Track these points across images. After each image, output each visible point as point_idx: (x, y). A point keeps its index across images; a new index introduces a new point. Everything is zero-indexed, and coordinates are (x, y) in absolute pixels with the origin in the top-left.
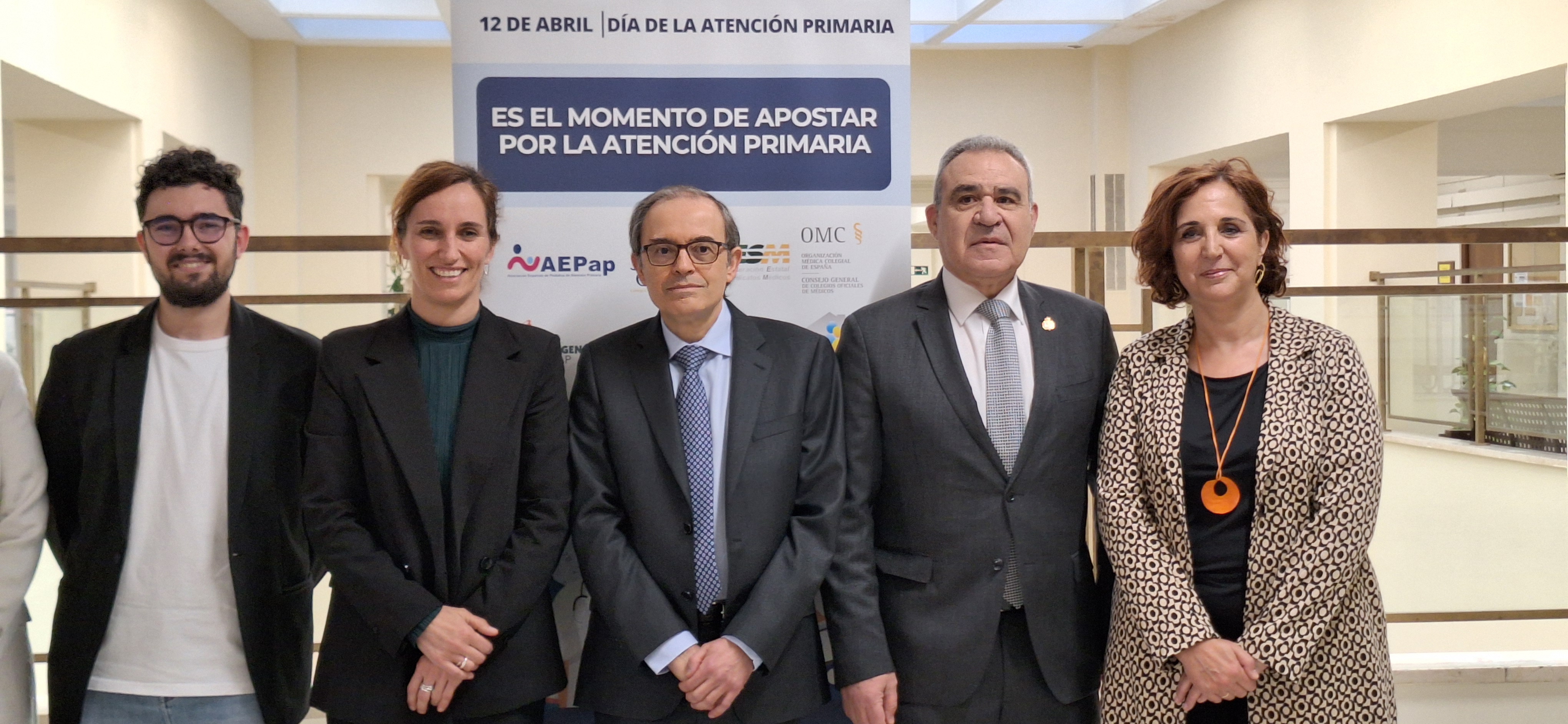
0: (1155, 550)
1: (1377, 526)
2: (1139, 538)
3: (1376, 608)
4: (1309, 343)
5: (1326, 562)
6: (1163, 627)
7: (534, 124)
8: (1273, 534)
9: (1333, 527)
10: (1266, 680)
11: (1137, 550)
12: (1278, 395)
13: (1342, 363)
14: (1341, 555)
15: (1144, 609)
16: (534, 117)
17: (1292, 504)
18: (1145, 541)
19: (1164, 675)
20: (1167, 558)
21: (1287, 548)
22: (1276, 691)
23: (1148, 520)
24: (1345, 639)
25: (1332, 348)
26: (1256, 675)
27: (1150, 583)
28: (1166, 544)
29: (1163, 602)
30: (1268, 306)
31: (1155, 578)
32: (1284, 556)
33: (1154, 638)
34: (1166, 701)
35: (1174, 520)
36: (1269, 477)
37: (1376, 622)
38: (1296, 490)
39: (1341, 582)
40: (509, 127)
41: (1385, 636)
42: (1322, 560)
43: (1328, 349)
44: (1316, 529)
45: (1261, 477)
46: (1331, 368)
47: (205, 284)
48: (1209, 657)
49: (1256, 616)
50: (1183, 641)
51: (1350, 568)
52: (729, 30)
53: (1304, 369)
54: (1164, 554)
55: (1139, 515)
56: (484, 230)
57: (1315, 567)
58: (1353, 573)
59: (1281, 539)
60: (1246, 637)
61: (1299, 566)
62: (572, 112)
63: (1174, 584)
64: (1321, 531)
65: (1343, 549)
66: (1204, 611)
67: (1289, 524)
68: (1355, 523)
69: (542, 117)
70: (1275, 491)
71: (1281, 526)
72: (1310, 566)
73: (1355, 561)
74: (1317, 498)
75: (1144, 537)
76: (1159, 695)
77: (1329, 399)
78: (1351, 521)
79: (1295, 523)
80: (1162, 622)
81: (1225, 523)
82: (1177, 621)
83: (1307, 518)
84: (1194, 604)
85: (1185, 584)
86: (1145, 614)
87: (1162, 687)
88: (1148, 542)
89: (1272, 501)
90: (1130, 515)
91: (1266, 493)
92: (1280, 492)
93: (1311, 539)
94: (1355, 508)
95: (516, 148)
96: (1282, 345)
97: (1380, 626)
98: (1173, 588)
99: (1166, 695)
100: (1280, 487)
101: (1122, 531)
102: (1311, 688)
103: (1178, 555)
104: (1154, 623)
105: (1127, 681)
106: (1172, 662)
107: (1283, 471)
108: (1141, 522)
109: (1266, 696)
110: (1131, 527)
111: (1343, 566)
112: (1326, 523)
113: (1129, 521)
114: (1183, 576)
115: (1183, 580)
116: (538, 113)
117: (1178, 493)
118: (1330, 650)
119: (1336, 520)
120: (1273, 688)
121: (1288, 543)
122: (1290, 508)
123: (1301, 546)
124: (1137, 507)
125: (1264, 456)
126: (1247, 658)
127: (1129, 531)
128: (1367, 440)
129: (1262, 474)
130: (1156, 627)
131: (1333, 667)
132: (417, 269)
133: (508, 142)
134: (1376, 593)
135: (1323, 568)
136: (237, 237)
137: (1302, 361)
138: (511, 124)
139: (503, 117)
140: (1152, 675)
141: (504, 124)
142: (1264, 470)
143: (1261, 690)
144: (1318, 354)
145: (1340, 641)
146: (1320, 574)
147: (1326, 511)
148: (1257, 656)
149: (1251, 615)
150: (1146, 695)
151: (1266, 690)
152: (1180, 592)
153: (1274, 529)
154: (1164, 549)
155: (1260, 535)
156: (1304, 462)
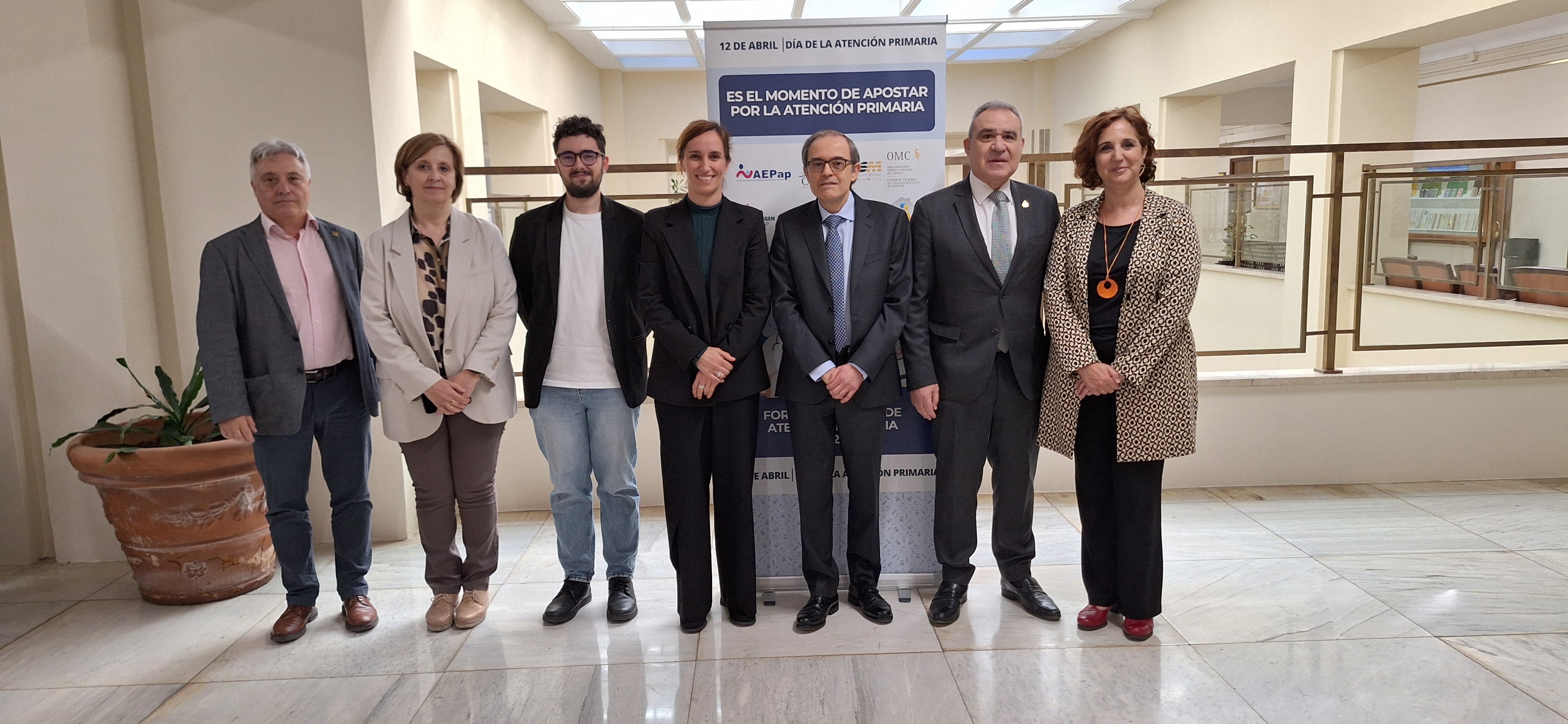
0: (1070, 317)
1: (1193, 307)
2: (1062, 311)
3: (1190, 350)
4: (1165, 210)
5: (1162, 325)
6: (1071, 357)
7: (748, 100)
8: (1134, 310)
9: (1167, 307)
10: (1126, 385)
11: (1060, 317)
12: (1144, 237)
13: (1182, 220)
14: (1170, 322)
15: (1061, 347)
16: (748, 96)
17: (1146, 295)
18: (1065, 312)
19: (1071, 381)
20: (1076, 321)
21: (1141, 317)
22: (1131, 391)
23: (1068, 302)
24: (1170, 365)
25: (1177, 212)
26: (1118, 381)
27: (1066, 334)
28: (1076, 314)
29: (1072, 344)
30: (1145, 189)
31: (1069, 332)
32: (1139, 322)
33: (1066, 362)
34: (1071, 394)
35: (1082, 301)
36: (1133, 279)
37: (1190, 357)
38: (1148, 287)
39: (1169, 336)
40: (736, 102)
41: (1195, 365)
42: (1159, 324)
43: (1175, 213)
44: (1158, 308)
45: (1129, 280)
46: (1175, 223)
47: (587, 186)
48: (1095, 372)
49: (1122, 352)
50: (1080, 364)
51: (1175, 329)
52: (849, 46)
53: (1160, 223)
54: (1075, 319)
55: (1063, 298)
56: (723, 155)
57: (1155, 328)
58: (1177, 332)
59: (1138, 313)
60: (1115, 363)
61: (1147, 327)
62: (767, 92)
63: (1078, 335)
64: (1160, 309)
65: (1172, 319)
66: (1093, 349)
67: (1143, 305)
68: (1180, 306)
69: (753, 96)
70: (1137, 287)
71: (1138, 306)
72: (1153, 327)
73: (1178, 325)
74: (1160, 292)
75: (1065, 310)
76: (1068, 391)
77: (1172, 240)
78: (1178, 304)
79: (1147, 304)
80: (1070, 354)
81: (1108, 304)
82: (1078, 354)
83: (1154, 302)
84: (1089, 345)
85: (1084, 335)
86: (1062, 350)
87: (1070, 387)
88: (1067, 313)
89: (1135, 293)
90: (1058, 299)
91: (1131, 288)
92: (1139, 288)
93: (1155, 313)
94: (1180, 297)
95: (739, 113)
96: (1150, 210)
97: (1192, 360)
98: (1078, 337)
99: (1071, 391)
100: (1139, 285)
101: (1054, 307)
102: (1150, 390)
103: (1082, 320)
104: (1066, 354)
105: (1054, 384)
106: (1075, 374)
107: (1142, 277)
108: (1064, 302)
109: (1126, 394)
110: (1058, 305)
111: (1171, 328)
112: (1164, 305)
113: (1057, 302)
114: (1084, 331)
115: (1083, 333)
116: (750, 94)
117: (1084, 288)
118: (1161, 371)
119: (1169, 304)
120: (1130, 390)
121: (1142, 315)
122: (1144, 297)
123: (1149, 317)
124: (1063, 295)
125: (1132, 269)
126: (1113, 372)
127: (1057, 307)
128: (1191, 262)
129: (1130, 278)
130: (1067, 356)
131: (1162, 379)
132: (689, 177)
133: (735, 110)
134: (1191, 342)
135: (1159, 329)
136: (603, 162)
137: (1160, 219)
138: (737, 100)
139: (733, 96)
140: (1065, 381)
141: (733, 101)
142: (1131, 276)
143: (1123, 391)
144: (1169, 216)
145: (1167, 367)
146: (1157, 331)
147: (1164, 299)
148: (1120, 372)
149: (1119, 352)
150: (1062, 391)
151: (1126, 391)
152: (1081, 339)
153: (1134, 307)
154: (1075, 317)
155: (1126, 310)
156: (1154, 272)
